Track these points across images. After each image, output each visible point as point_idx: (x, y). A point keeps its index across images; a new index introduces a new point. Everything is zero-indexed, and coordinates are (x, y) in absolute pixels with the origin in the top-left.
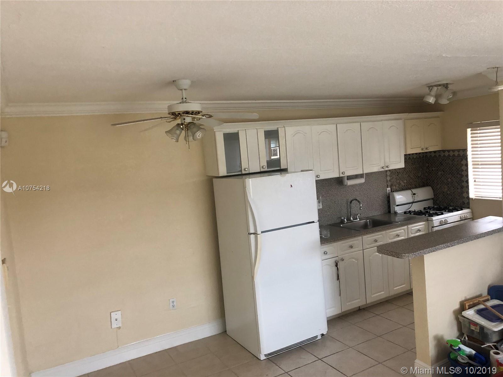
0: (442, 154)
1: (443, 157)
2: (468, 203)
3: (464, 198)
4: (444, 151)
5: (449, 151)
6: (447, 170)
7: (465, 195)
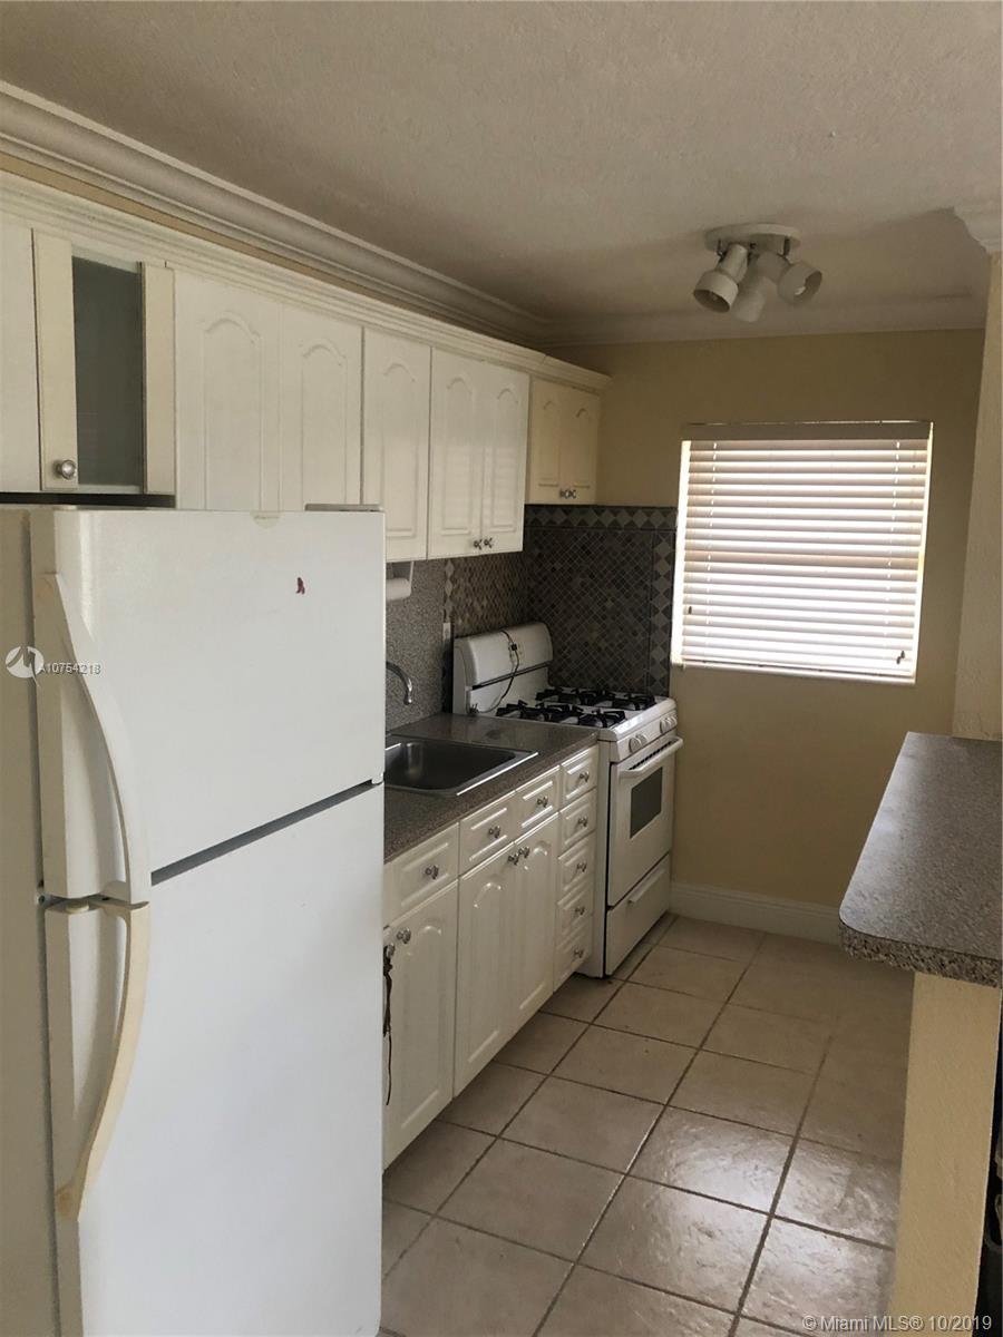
0: (592, 519)
1: (593, 528)
2: (666, 682)
3: (654, 662)
4: (599, 509)
5: (615, 510)
6: (605, 572)
7: (656, 654)
